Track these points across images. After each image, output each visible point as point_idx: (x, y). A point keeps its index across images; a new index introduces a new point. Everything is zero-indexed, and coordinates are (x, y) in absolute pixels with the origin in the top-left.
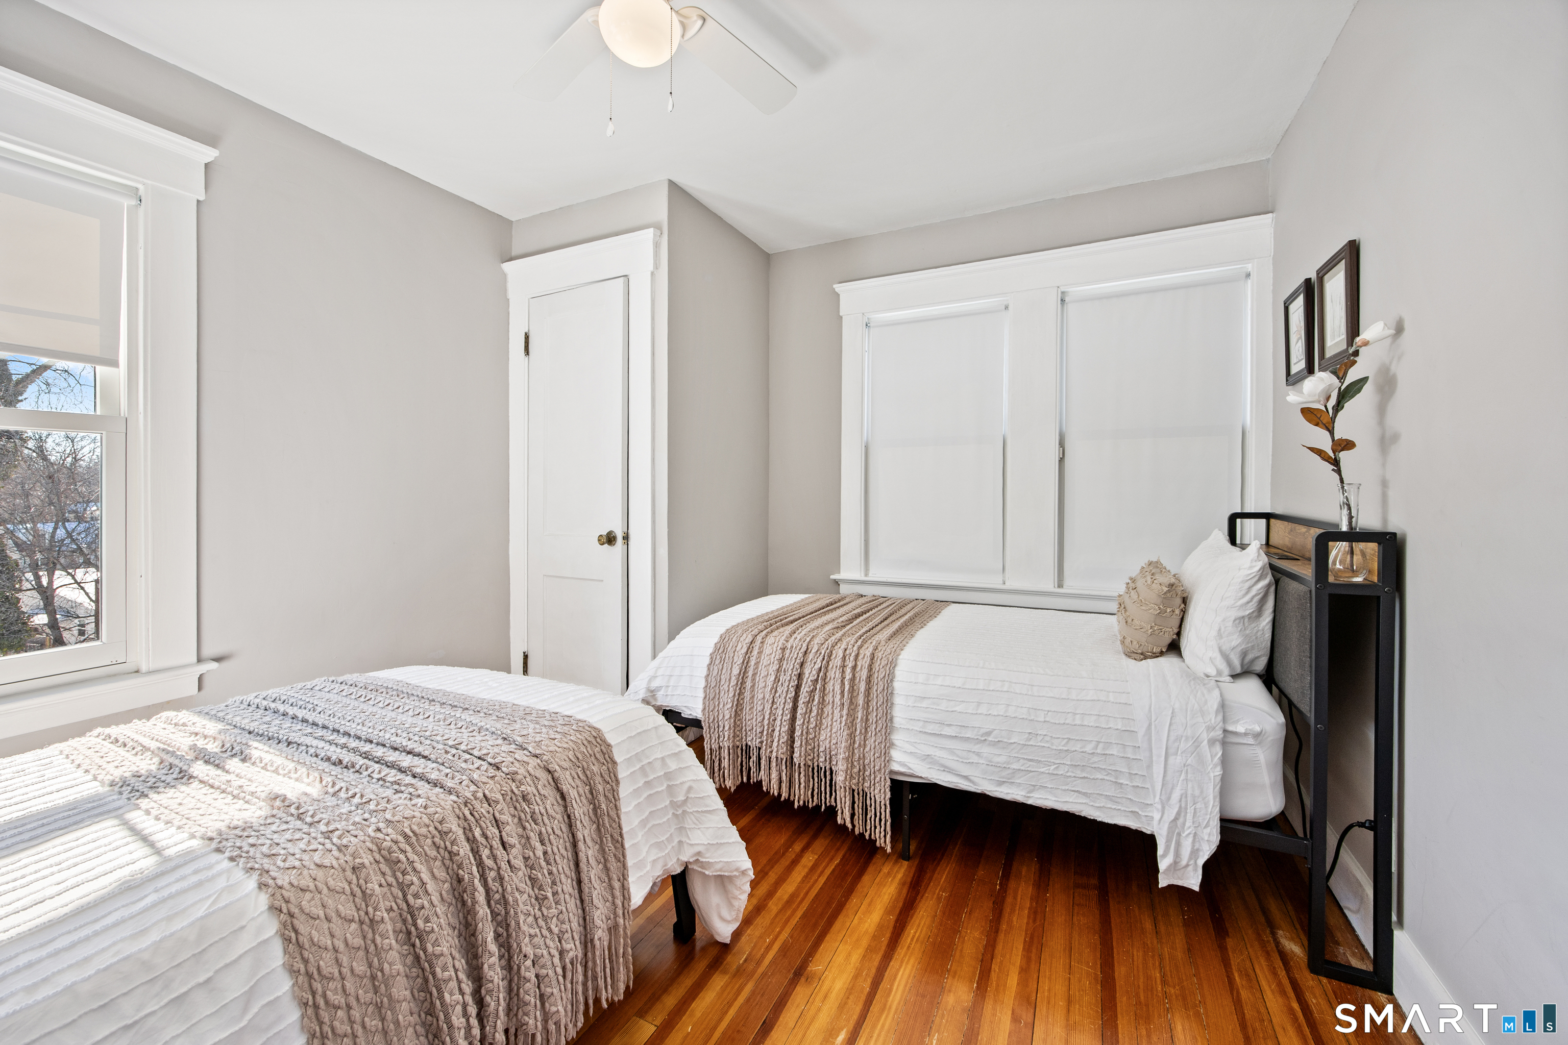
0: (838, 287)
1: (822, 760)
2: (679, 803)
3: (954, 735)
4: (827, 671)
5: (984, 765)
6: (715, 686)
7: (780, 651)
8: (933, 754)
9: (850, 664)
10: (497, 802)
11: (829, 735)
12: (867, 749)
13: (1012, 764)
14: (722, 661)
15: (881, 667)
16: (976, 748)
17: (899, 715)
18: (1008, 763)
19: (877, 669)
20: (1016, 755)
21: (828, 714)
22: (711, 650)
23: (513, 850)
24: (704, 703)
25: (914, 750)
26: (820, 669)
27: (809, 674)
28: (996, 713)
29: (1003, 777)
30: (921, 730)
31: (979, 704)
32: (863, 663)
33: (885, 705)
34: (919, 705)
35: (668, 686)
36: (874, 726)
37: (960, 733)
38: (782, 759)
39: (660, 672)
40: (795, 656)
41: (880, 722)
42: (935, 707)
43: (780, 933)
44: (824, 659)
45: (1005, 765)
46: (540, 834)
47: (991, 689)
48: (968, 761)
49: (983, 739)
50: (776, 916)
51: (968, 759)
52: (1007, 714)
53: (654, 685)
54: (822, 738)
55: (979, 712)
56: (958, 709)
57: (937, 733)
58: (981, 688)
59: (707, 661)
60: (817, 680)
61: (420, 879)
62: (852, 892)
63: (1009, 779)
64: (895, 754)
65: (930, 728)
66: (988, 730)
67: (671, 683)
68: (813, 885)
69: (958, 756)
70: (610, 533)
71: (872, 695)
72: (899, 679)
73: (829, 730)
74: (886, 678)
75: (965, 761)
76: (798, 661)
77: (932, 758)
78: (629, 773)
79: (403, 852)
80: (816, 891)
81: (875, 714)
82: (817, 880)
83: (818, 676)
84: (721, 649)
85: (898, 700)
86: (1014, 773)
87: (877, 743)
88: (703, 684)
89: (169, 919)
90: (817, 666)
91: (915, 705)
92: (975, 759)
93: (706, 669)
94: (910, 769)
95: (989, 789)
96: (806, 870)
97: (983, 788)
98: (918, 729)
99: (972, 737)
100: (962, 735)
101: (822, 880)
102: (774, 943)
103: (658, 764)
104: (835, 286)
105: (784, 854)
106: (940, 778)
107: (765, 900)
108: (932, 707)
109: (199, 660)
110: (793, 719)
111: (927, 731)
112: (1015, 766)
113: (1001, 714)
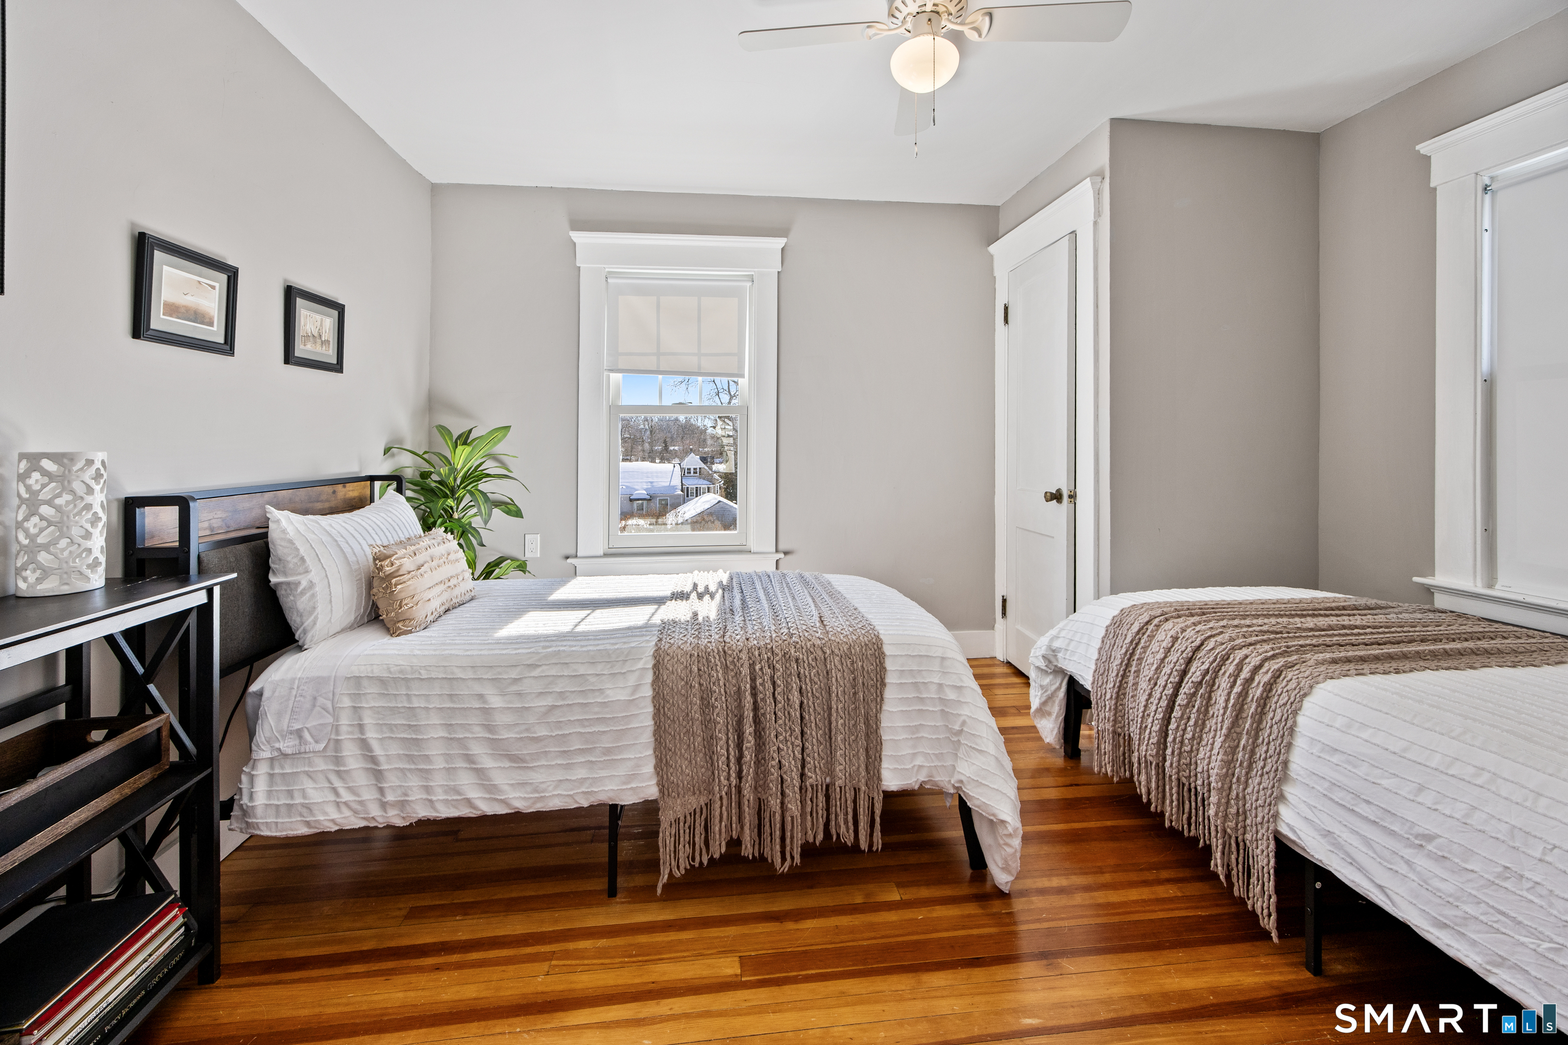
0: (1423, 148)
1: (1199, 782)
2: (954, 731)
3: (1373, 818)
4: (1216, 677)
5: (1416, 884)
6: (1106, 661)
7: (1170, 640)
8: (1337, 832)
9: (1245, 674)
10: (777, 655)
11: (1208, 754)
12: (1249, 790)
13: (1464, 902)
14: (1116, 636)
15: (1285, 690)
16: (1407, 853)
17: (1299, 761)
18: (1457, 899)
19: (1279, 692)
20: (1474, 892)
21: (1210, 730)
22: (1108, 622)
23: (779, 689)
24: (1094, 676)
25: (1310, 816)
26: (1207, 671)
27: (1196, 672)
28: (1448, 812)
29: (1446, 917)
30: (1325, 793)
31: (1421, 788)
32: (1263, 678)
33: (1279, 741)
34: (1328, 758)
35: (1067, 650)
36: (1262, 763)
37: (1382, 819)
38: (1151, 763)
39: (1063, 634)
40: (1183, 649)
41: (1269, 760)
42: (1349, 768)
43: (1063, 919)
44: (1215, 660)
45: (1451, 900)
46: (801, 688)
47: (1451, 772)
48: (1389, 866)
49: (1417, 842)
50: (1074, 906)
51: (1391, 864)
52: (1468, 821)
53: (1056, 644)
54: (1201, 756)
55: (1419, 799)
56: (1385, 782)
57: (1348, 806)
58: (1433, 765)
59: (1103, 633)
60: (1200, 683)
61: (717, 675)
62: (1186, 947)
63: (1457, 925)
64: (1284, 811)
65: (1338, 795)
66: (1427, 832)
67: (1070, 648)
68: (1145, 912)
69: (1375, 852)
70: (1059, 491)
71: (1264, 723)
72: (1306, 713)
73: (1208, 749)
74: (1288, 706)
75: (1385, 864)
76: (1184, 655)
77: (1335, 839)
78: (899, 682)
79: (715, 658)
80: (1142, 918)
81: (1265, 748)
82: (1156, 911)
83: (1203, 679)
84: (1117, 623)
85: (1300, 743)
86: (1465, 919)
87: (1261, 787)
88: (1096, 656)
89: (625, 643)
90: (1205, 666)
91: (1322, 755)
92: (1403, 869)
93: (1100, 641)
94: (1300, 838)
95: (1416, 923)
96: (1153, 897)
97: (1409, 918)
98: (1321, 790)
99: (1401, 832)
100: (1385, 824)
101: (1161, 915)
102: (1047, 921)
103: (933, 688)
104: (1417, 148)
105: (1141, 870)
106: (1343, 871)
107: (1076, 889)
108: (1346, 766)
109: (777, 551)
110: (1167, 721)
111: (1334, 797)
112: (1470, 909)
113: (1457, 816)
